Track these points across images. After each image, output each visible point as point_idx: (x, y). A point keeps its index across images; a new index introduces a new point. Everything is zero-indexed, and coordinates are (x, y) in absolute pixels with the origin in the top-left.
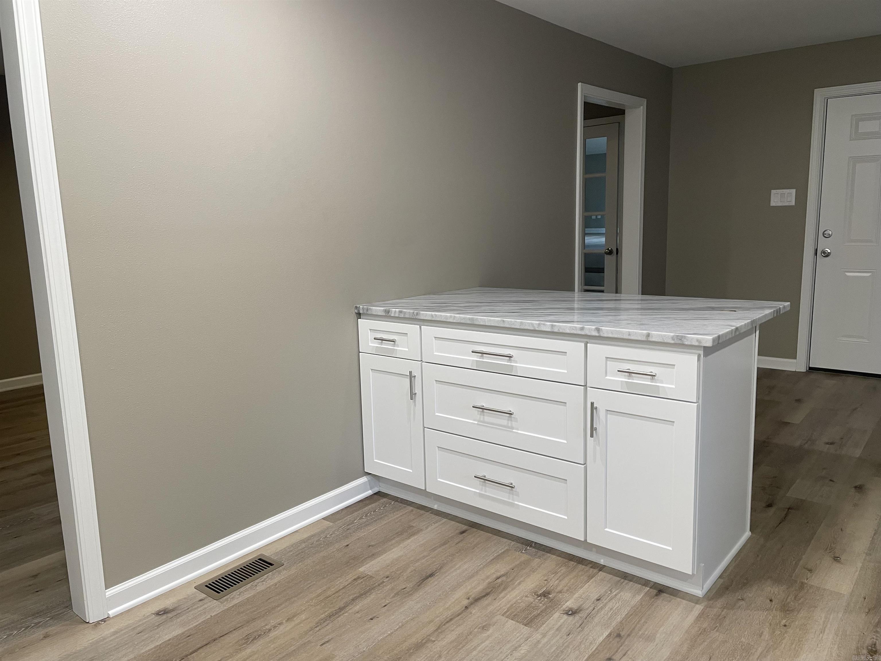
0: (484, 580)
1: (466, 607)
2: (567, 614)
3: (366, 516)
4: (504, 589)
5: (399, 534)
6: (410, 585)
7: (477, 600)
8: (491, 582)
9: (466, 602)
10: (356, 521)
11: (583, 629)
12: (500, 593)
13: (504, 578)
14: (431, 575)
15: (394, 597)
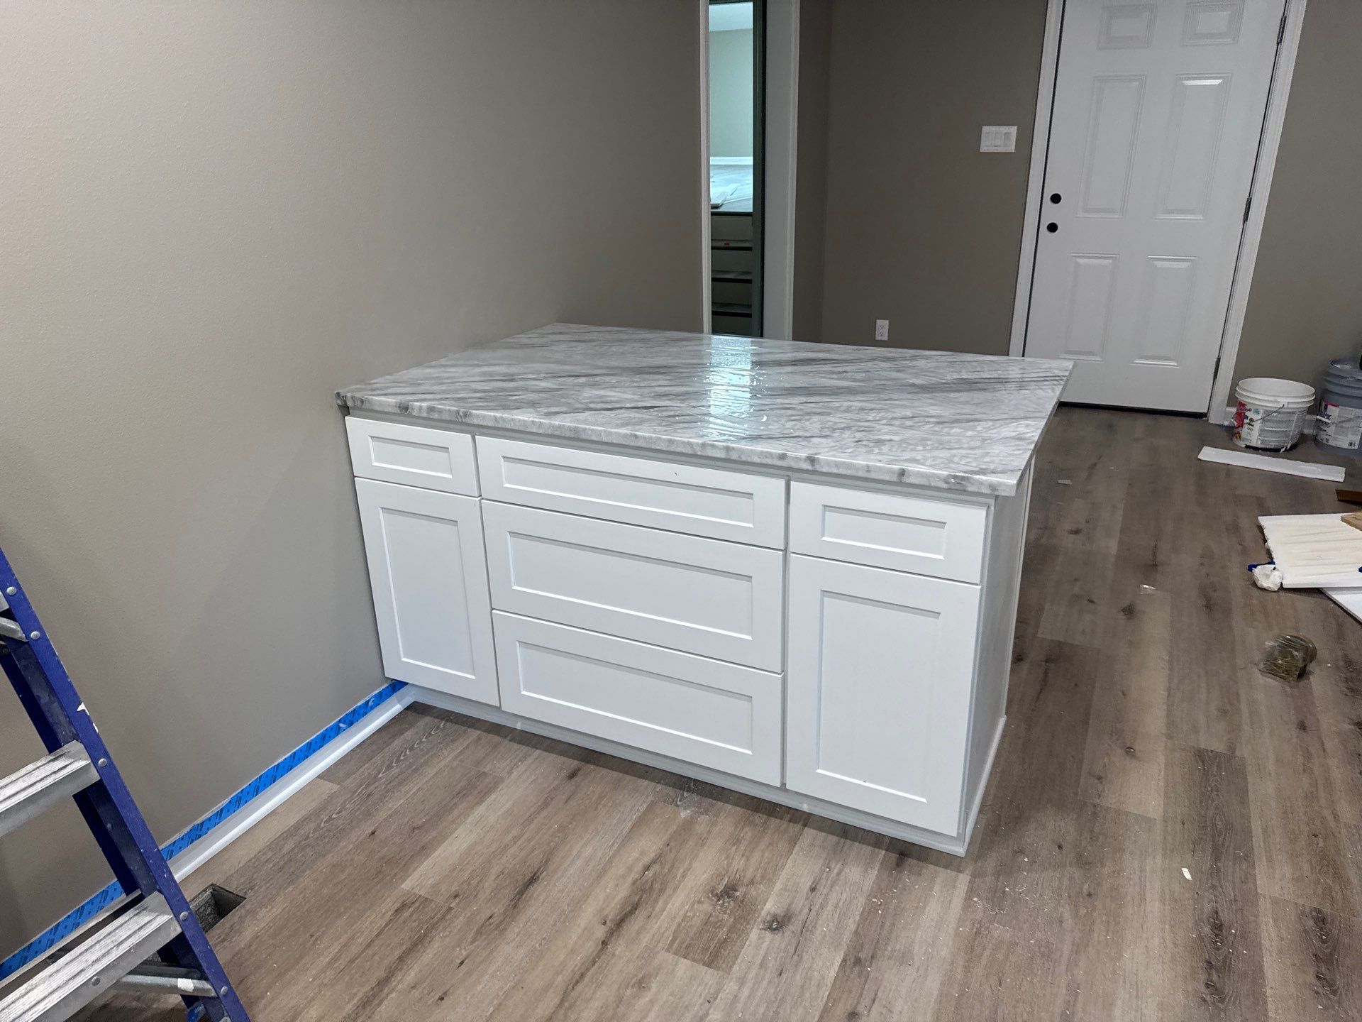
0: (624, 877)
1: (604, 943)
2: (770, 928)
3: (398, 761)
4: (662, 891)
5: (463, 794)
6: (498, 909)
7: (620, 923)
8: (637, 880)
9: (600, 932)
10: (380, 775)
11: (800, 957)
12: (656, 901)
13: (655, 868)
14: (533, 879)
15: (474, 940)
